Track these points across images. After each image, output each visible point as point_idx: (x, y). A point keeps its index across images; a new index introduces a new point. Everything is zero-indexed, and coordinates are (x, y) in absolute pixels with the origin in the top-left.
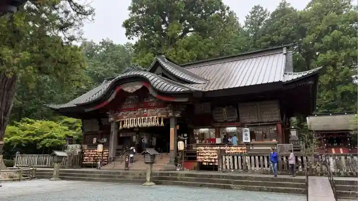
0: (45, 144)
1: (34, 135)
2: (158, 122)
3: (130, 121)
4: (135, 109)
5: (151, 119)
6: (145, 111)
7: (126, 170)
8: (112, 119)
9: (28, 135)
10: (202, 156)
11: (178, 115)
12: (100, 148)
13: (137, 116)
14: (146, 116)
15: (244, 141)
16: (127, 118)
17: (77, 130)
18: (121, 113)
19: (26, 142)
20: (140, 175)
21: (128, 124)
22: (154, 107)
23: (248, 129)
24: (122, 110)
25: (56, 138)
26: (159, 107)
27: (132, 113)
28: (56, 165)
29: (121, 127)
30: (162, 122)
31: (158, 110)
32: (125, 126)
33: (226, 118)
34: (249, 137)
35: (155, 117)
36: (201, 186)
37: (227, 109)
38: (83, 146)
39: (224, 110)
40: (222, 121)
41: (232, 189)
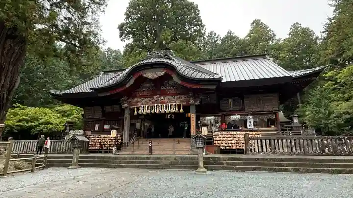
0: (42, 130)
1: (27, 121)
2: (177, 109)
3: (146, 107)
4: (151, 96)
5: (169, 106)
6: (162, 98)
7: (149, 155)
8: (126, 105)
9: (20, 121)
10: (219, 141)
11: (197, 103)
12: (114, 133)
13: (154, 103)
14: (164, 102)
15: (248, 127)
16: (143, 104)
17: (71, 117)
18: (136, 99)
19: (19, 128)
20: (175, 159)
21: (143, 110)
22: (172, 95)
23: (251, 117)
24: (136, 97)
25: (52, 124)
26: (177, 95)
27: (147, 99)
28: (76, 151)
29: (136, 113)
30: (182, 109)
31: (176, 97)
32: (140, 112)
33: (231, 108)
34: (252, 124)
35: (174, 104)
36: (254, 169)
37: (234, 100)
38: (87, 132)
39: (231, 100)
40: (229, 110)
41: (290, 171)
